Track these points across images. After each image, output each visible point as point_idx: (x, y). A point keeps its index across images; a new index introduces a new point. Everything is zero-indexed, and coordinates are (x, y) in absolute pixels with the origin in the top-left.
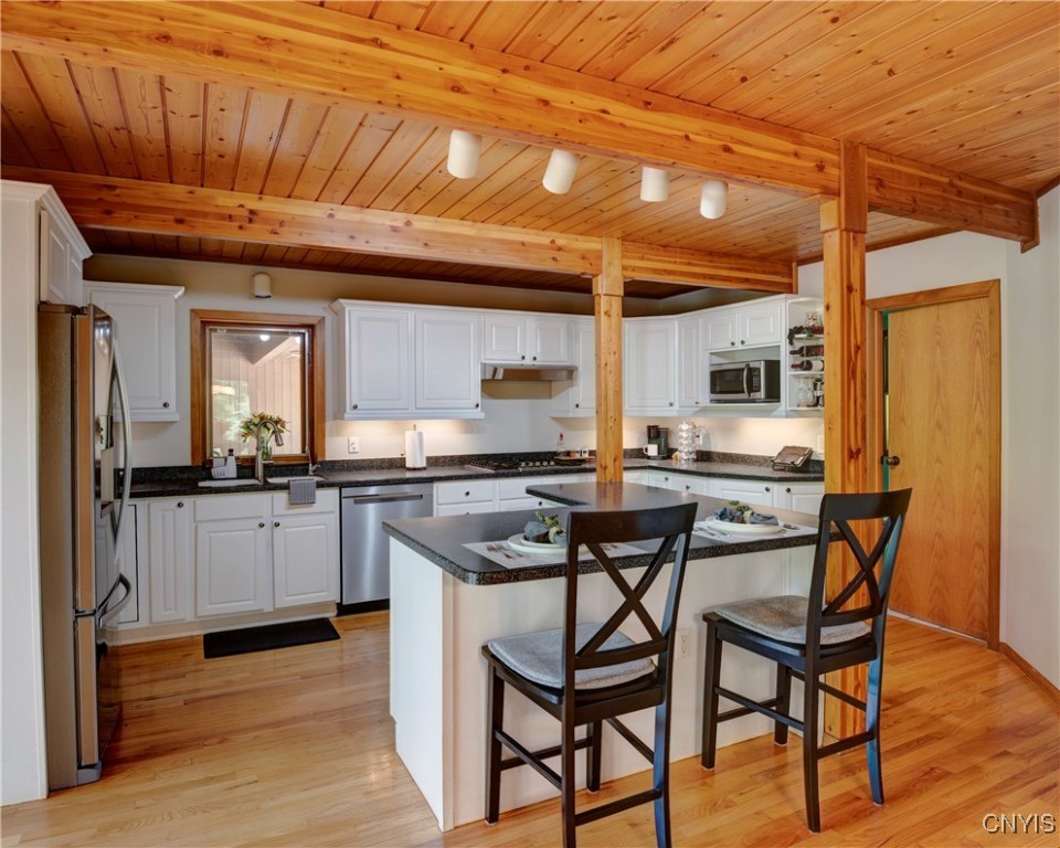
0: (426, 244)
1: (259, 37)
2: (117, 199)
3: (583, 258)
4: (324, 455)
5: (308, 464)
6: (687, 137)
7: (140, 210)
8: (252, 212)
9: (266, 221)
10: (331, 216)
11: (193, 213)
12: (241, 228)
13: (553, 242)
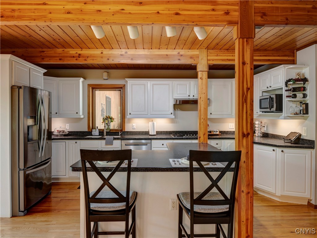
0: (132, 59)
1: (12, 10)
2: (45, 55)
3: (191, 58)
4: (125, 129)
5: (119, 132)
6: (158, 13)
7: (51, 57)
8: (79, 54)
9: (83, 57)
10: (102, 53)
11: (64, 57)
12: (76, 60)
13: (179, 53)
